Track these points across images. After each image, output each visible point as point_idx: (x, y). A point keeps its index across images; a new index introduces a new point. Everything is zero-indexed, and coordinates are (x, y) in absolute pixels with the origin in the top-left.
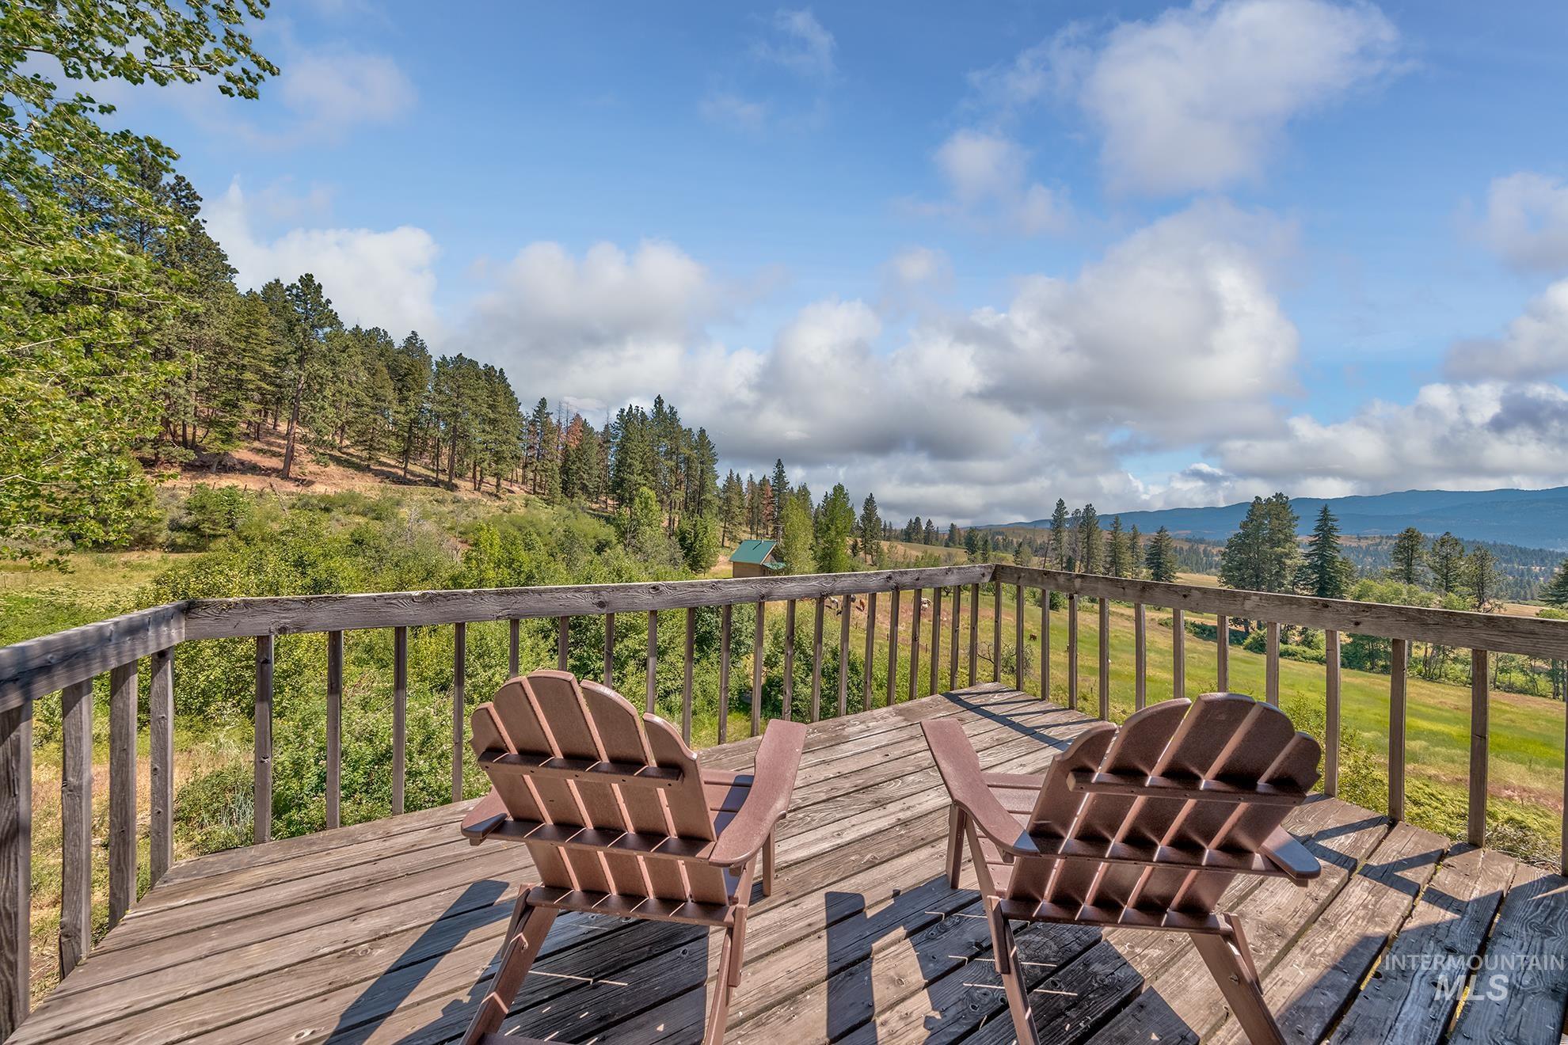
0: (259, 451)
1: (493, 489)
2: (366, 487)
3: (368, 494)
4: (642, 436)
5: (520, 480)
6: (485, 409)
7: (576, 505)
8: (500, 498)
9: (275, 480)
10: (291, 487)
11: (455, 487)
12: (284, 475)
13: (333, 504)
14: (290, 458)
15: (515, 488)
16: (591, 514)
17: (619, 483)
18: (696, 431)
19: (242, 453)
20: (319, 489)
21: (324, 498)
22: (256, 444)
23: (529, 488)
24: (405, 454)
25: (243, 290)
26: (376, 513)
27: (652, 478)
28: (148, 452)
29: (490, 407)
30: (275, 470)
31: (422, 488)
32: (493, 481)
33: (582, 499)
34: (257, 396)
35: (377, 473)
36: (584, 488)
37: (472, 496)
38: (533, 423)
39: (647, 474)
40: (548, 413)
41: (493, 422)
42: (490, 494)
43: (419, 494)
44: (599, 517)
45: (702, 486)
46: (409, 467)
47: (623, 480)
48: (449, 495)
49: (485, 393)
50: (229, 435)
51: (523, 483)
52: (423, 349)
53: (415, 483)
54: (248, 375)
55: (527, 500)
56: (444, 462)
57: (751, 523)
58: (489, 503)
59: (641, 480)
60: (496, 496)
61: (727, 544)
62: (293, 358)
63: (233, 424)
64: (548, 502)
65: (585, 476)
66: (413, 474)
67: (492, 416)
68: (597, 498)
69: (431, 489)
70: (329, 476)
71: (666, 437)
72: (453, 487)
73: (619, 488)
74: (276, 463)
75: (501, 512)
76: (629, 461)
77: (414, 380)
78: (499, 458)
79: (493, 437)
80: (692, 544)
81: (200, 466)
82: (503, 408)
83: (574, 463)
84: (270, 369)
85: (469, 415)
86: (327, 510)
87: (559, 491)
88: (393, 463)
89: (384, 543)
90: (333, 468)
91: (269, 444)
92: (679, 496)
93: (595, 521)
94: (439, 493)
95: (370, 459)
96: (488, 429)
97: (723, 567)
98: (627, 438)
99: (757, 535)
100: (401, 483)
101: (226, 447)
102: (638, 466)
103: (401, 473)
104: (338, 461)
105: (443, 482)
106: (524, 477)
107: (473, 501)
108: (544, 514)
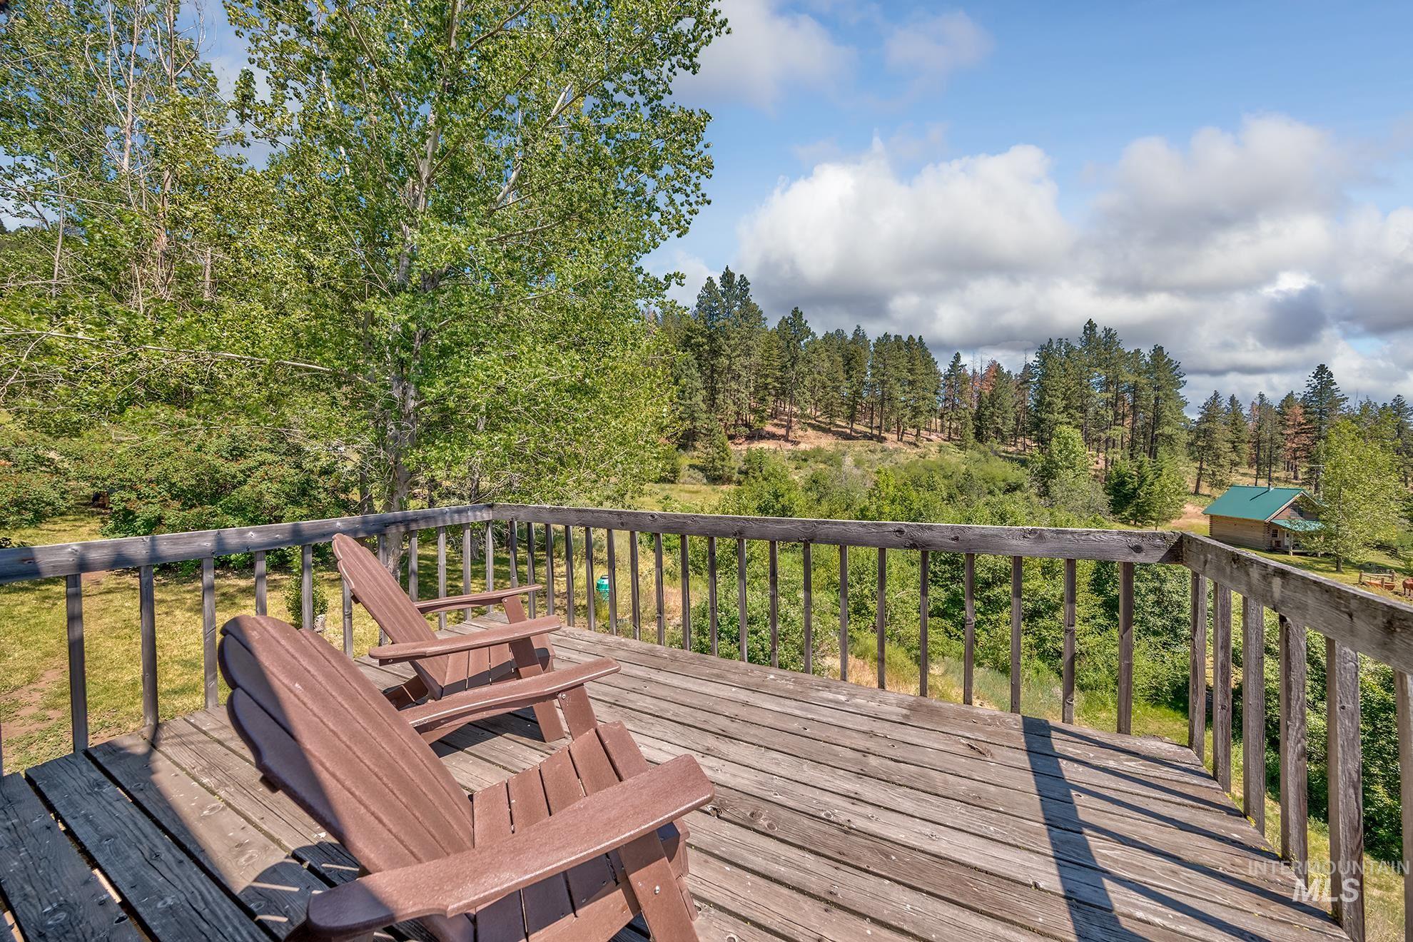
0: (776, 425)
1: (912, 439)
2: (827, 443)
3: (828, 448)
4: (1065, 370)
5: (939, 429)
6: (905, 374)
7: (987, 449)
8: (917, 446)
9: (782, 442)
10: (789, 446)
11: (884, 439)
12: (786, 438)
13: (808, 456)
14: (789, 428)
15: (933, 437)
16: (1005, 457)
17: (1038, 424)
18: (1146, 351)
19: (769, 428)
20: (802, 446)
21: (805, 452)
22: (775, 421)
23: (945, 436)
24: (852, 418)
25: (770, 329)
26: (833, 460)
27: (1078, 415)
28: (732, 431)
29: (910, 371)
30: (783, 436)
31: (861, 442)
32: (914, 431)
33: (996, 444)
34: (773, 392)
35: (835, 433)
36: (998, 431)
37: (896, 446)
38: (947, 378)
39: (1071, 411)
40: (962, 366)
41: (911, 383)
42: (910, 443)
43: (859, 446)
44: (1012, 460)
45: (1157, 420)
46: (855, 426)
47: (1042, 421)
48: (879, 446)
49: (906, 359)
50: (762, 417)
51: (942, 431)
52: (864, 336)
53: (857, 438)
54: (769, 380)
55: (941, 446)
56: (877, 421)
57: (1256, 461)
58: (908, 451)
59: (1063, 418)
60: (915, 444)
61: (1205, 489)
62: (789, 365)
63: (764, 411)
64: (962, 447)
65: (999, 420)
66: (856, 432)
67: (910, 378)
68: (1015, 441)
69: (866, 442)
70: (808, 438)
71: (1100, 365)
72: (881, 439)
73: (1038, 428)
74: (782, 432)
75: (917, 457)
76: (1048, 399)
77: (856, 362)
78: (916, 412)
79: (912, 395)
80: (1135, 489)
81: (750, 438)
82: (920, 369)
83: (987, 408)
84: (778, 374)
85: (892, 381)
86: (805, 460)
87: (972, 436)
88: (844, 424)
89: (829, 482)
90: (810, 432)
91: (781, 420)
92: (1121, 432)
93: (1008, 464)
94: (873, 444)
95: (830, 424)
96: (907, 390)
97: (1195, 521)
98: (1045, 376)
99: (1270, 479)
100: (849, 439)
101: (761, 425)
102: (1060, 404)
103: (849, 431)
104: (813, 427)
105: (875, 436)
106: (942, 426)
107: (896, 450)
108: (956, 459)
